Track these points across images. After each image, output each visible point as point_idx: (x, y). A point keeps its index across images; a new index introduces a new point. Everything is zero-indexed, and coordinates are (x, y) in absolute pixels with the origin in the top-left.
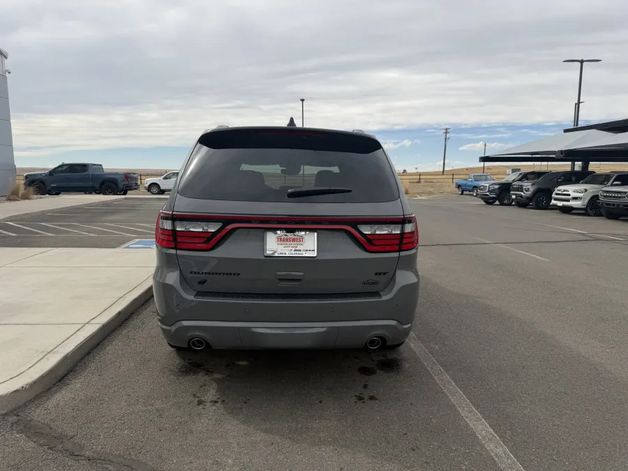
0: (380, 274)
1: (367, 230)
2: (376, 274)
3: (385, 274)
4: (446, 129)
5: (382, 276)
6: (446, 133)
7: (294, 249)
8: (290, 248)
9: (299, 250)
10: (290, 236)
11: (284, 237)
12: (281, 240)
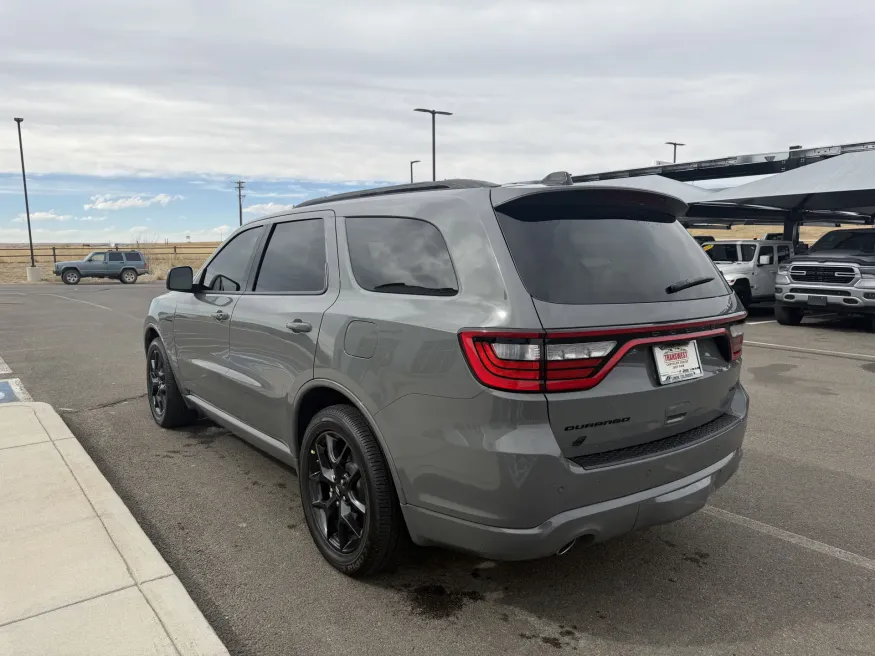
4: (240, 183)
6: (240, 188)
7: (682, 369)
8: (679, 369)
9: (687, 370)
10: (675, 351)
11: (670, 353)
12: (668, 358)
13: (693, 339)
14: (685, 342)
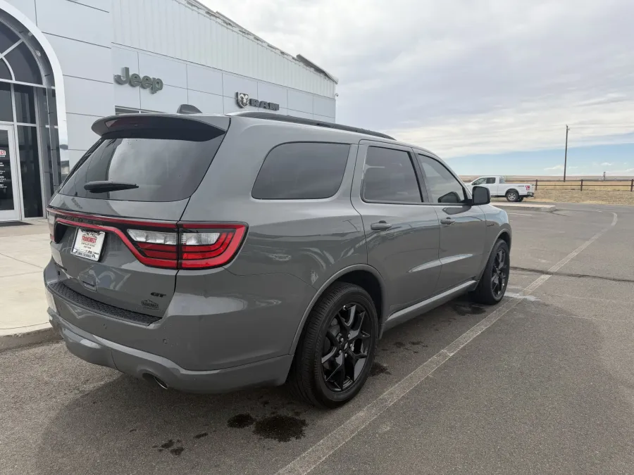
0: (157, 295)
1: (139, 236)
2: (152, 294)
3: (162, 296)
5: (159, 297)
7: (88, 249)
8: (87, 249)
9: (91, 252)
10: (90, 235)
11: (87, 236)
12: (85, 239)
13: (103, 230)
14: (98, 232)
